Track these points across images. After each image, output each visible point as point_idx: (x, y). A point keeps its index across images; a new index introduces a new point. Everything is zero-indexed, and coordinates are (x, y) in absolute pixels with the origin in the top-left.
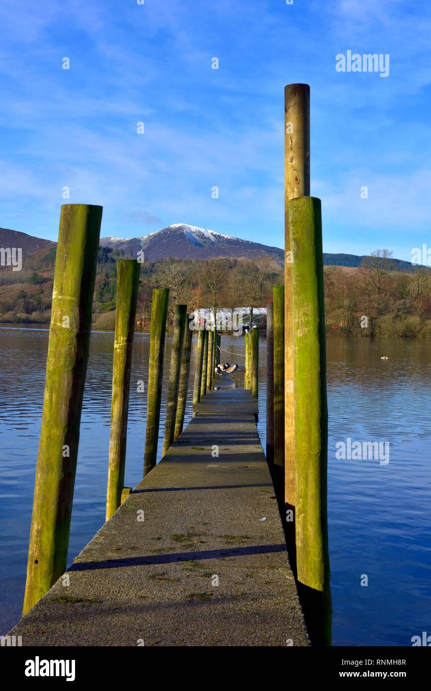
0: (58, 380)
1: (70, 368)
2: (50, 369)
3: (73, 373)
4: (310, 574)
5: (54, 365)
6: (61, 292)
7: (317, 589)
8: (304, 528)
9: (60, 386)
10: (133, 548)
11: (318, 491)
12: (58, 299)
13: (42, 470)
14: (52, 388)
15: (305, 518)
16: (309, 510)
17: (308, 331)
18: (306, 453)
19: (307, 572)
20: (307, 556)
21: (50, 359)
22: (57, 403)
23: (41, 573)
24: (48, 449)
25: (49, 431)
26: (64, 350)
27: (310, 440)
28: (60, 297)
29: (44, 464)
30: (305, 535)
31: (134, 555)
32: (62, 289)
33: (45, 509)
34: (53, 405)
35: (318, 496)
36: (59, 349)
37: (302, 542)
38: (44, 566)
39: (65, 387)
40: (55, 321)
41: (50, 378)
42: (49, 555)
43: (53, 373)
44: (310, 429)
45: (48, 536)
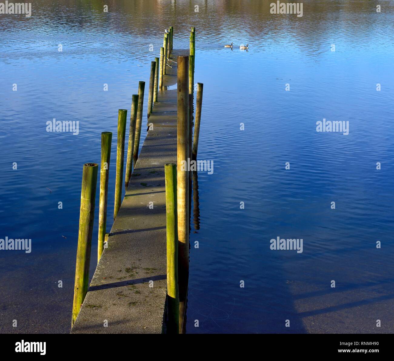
0: (84, 228)
1: (88, 224)
2: (81, 224)
3: (89, 225)
4: (171, 293)
5: (82, 223)
6: (84, 197)
7: (174, 297)
8: (170, 278)
9: (84, 230)
10: (111, 277)
11: (174, 265)
12: (83, 200)
13: (79, 258)
14: (82, 230)
15: (170, 274)
16: (171, 272)
17: (171, 211)
18: (170, 252)
19: (170, 292)
20: (170, 287)
21: (81, 220)
22: (84, 236)
23: (79, 292)
24: (81, 251)
25: (81, 245)
26: (85, 218)
27: (171, 248)
28: (84, 199)
29: (79, 256)
30: (170, 280)
31: (111, 282)
32: (85, 196)
33: (80, 271)
34: (82, 236)
35: (174, 267)
36: (84, 217)
37: (169, 282)
38: (80, 290)
39: (86, 230)
40: (82, 207)
41: (81, 227)
42: (82, 287)
43: (82, 225)
44: (171, 245)
45: (81, 280)
